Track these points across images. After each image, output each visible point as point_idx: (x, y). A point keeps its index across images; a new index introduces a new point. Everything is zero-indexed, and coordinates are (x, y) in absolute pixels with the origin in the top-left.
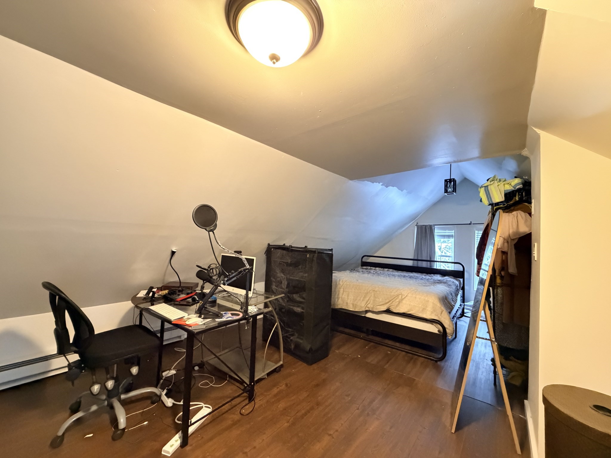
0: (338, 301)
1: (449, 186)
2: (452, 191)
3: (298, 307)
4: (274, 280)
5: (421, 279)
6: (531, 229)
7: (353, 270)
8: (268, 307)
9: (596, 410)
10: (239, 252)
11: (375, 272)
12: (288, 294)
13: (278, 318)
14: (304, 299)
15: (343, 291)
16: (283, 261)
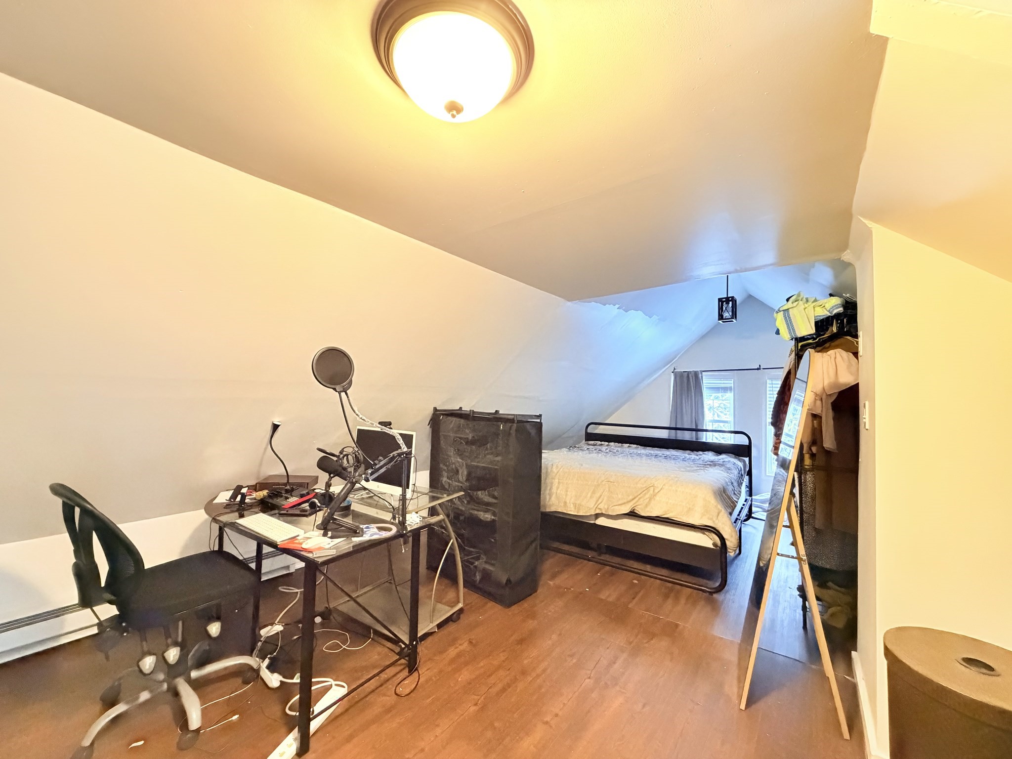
0: (550, 498)
1: (726, 309)
2: (730, 317)
3: (486, 511)
4: (445, 468)
5: (684, 460)
6: (857, 379)
7: (572, 447)
8: (438, 515)
9: (966, 665)
10: (388, 424)
11: (609, 450)
12: (469, 491)
13: (453, 531)
14: (495, 498)
15: (559, 483)
16: (458, 435)
